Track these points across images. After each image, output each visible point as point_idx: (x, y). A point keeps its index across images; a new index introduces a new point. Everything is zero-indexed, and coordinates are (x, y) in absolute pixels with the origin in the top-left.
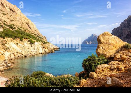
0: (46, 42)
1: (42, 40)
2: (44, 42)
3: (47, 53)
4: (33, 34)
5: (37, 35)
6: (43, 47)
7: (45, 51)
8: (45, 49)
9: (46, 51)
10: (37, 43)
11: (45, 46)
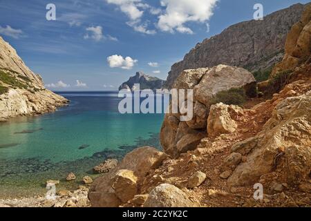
0: (38, 90)
1: (30, 83)
2: (32, 89)
3: (38, 113)
4: (6, 69)
5: (17, 73)
6: (30, 101)
7: (34, 109)
8: (34, 105)
9: (37, 109)
10: (15, 91)
11: (33, 98)
